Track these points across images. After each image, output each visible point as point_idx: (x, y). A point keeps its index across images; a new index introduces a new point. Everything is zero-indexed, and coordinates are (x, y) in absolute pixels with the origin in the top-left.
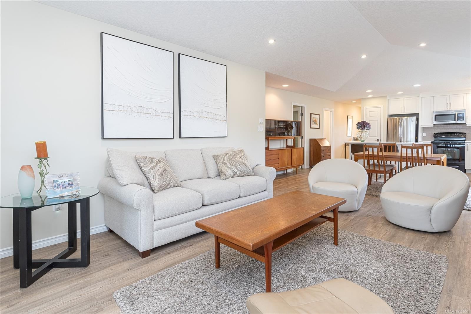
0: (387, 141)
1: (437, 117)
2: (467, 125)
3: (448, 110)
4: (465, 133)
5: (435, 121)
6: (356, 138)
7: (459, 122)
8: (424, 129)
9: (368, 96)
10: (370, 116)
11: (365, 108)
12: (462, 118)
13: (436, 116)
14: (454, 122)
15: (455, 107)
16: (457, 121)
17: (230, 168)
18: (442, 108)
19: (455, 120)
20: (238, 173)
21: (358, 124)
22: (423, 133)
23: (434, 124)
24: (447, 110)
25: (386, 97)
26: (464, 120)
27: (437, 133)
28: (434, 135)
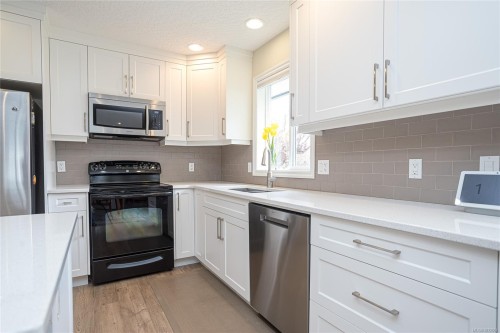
1: (101, 112)
2: (166, 143)
3: (127, 96)
4: (159, 164)
5: (95, 123)
7: (153, 133)
8: (61, 147)
12: (156, 119)
14: (141, 133)
16: (150, 128)
18: (110, 88)
19: (144, 128)
22: (59, 163)
23: (92, 136)
24: (124, 95)
26: (161, 128)
27: (97, 163)
28: (90, 170)
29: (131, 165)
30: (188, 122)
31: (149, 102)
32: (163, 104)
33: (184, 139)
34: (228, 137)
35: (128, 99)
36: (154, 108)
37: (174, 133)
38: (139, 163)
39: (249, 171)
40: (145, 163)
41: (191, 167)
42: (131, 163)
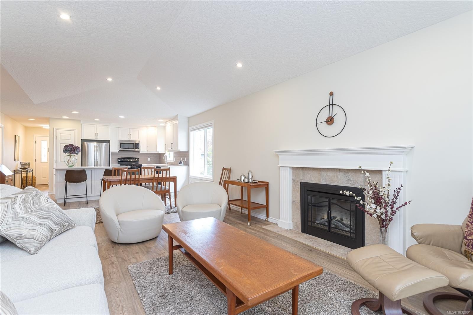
0: (82, 165)
2: (141, 152)
3: (129, 140)
4: (138, 158)
5: (121, 148)
6: (24, 163)
7: (137, 150)
9: (63, 117)
10: (61, 139)
11: (54, 129)
12: (137, 146)
13: (121, 144)
14: (133, 150)
15: (134, 138)
16: (136, 148)
17: (42, 224)
18: (125, 138)
19: (134, 148)
20: (57, 229)
21: (66, 147)
23: (120, 151)
24: (128, 140)
25: (79, 121)
26: (139, 148)
27: (120, 158)
28: (118, 160)
29: (130, 159)
30: (147, 146)
31: (135, 141)
32: (139, 141)
33: (146, 151)
34: (158, 151)
35: (130, 141)
36: (137, 143)
37: (143, 149)
38: (132, 158)
39: (164, 158)
40: (134, 158)
41: (149, 159)
42: (130, 158)
